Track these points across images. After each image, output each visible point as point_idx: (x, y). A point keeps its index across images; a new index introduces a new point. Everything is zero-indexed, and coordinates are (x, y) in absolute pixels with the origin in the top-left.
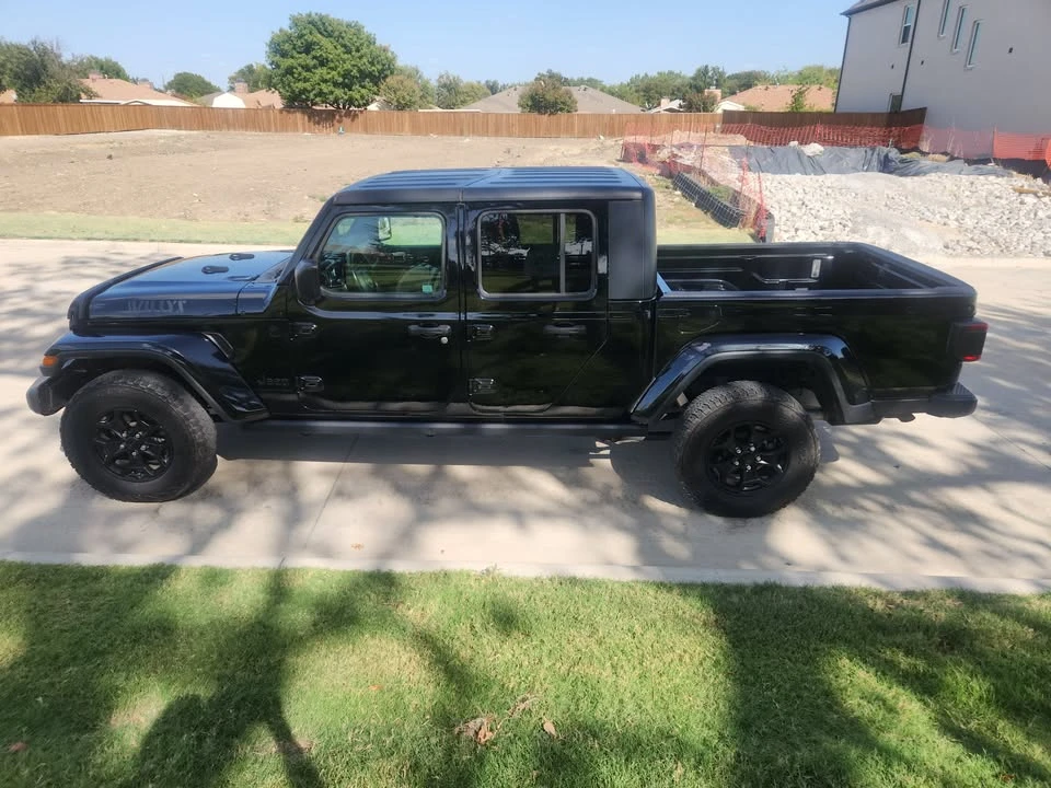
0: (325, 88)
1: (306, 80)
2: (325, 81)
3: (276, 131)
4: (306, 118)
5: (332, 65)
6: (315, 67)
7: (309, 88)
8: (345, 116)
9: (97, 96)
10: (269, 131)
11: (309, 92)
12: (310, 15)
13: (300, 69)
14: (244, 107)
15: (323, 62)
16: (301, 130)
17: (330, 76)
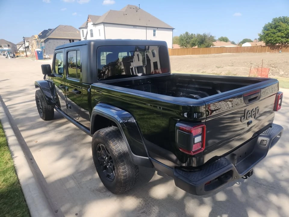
0: (278, 39)
1: (272, 37)
2: (279, 37)
3: (259, 52)
4: (270, 48)
5: (282, 31)
6: (277, 32)
7: (272, 39)
8: (284, 47)
9: (214, 46)
10: (256, 52)
11: (272, 40)
12: (280, 18)
13: (271, 33)
14: (251, 46)
15: (280, 31)
16: (267, 51)
17: (281, 35)
